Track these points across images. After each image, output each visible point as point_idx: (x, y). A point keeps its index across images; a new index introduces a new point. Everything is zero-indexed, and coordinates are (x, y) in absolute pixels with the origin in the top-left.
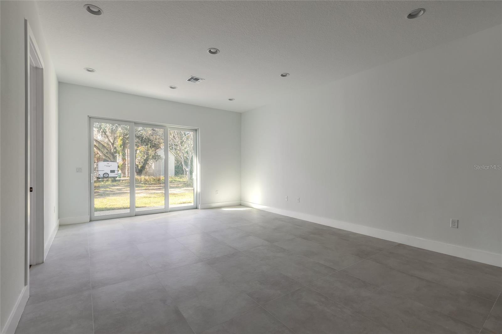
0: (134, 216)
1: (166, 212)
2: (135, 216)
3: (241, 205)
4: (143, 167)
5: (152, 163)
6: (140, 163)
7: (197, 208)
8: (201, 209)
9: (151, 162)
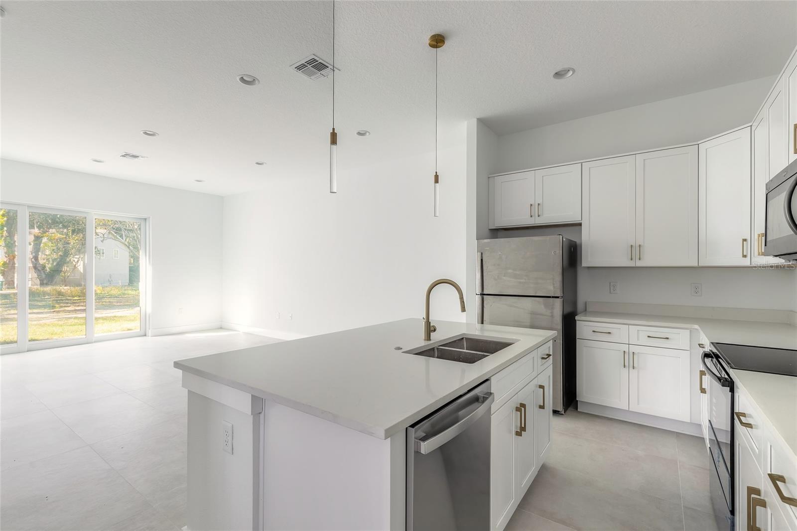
0: (25, 352)
1: (88, 343)
2: (28, 351)
3: (221, 328)
4: (56, 270)
5: (78, 261)
6: (48, 260)
7: (145, 335)
8: (151, 336)
9: (76, 260)
